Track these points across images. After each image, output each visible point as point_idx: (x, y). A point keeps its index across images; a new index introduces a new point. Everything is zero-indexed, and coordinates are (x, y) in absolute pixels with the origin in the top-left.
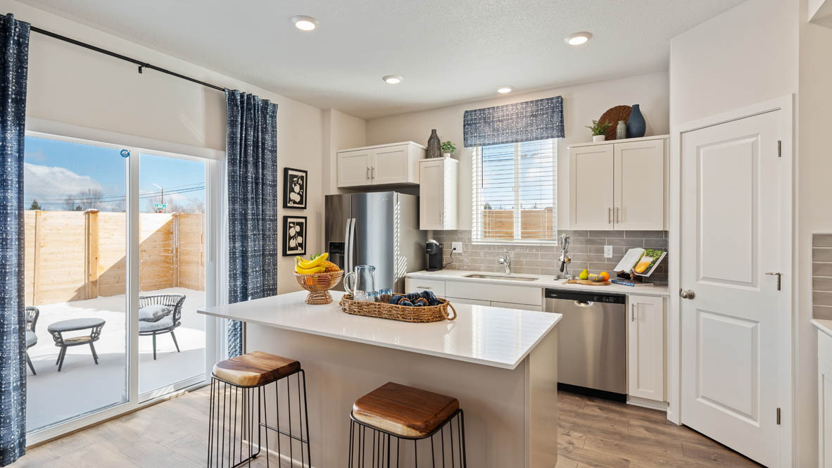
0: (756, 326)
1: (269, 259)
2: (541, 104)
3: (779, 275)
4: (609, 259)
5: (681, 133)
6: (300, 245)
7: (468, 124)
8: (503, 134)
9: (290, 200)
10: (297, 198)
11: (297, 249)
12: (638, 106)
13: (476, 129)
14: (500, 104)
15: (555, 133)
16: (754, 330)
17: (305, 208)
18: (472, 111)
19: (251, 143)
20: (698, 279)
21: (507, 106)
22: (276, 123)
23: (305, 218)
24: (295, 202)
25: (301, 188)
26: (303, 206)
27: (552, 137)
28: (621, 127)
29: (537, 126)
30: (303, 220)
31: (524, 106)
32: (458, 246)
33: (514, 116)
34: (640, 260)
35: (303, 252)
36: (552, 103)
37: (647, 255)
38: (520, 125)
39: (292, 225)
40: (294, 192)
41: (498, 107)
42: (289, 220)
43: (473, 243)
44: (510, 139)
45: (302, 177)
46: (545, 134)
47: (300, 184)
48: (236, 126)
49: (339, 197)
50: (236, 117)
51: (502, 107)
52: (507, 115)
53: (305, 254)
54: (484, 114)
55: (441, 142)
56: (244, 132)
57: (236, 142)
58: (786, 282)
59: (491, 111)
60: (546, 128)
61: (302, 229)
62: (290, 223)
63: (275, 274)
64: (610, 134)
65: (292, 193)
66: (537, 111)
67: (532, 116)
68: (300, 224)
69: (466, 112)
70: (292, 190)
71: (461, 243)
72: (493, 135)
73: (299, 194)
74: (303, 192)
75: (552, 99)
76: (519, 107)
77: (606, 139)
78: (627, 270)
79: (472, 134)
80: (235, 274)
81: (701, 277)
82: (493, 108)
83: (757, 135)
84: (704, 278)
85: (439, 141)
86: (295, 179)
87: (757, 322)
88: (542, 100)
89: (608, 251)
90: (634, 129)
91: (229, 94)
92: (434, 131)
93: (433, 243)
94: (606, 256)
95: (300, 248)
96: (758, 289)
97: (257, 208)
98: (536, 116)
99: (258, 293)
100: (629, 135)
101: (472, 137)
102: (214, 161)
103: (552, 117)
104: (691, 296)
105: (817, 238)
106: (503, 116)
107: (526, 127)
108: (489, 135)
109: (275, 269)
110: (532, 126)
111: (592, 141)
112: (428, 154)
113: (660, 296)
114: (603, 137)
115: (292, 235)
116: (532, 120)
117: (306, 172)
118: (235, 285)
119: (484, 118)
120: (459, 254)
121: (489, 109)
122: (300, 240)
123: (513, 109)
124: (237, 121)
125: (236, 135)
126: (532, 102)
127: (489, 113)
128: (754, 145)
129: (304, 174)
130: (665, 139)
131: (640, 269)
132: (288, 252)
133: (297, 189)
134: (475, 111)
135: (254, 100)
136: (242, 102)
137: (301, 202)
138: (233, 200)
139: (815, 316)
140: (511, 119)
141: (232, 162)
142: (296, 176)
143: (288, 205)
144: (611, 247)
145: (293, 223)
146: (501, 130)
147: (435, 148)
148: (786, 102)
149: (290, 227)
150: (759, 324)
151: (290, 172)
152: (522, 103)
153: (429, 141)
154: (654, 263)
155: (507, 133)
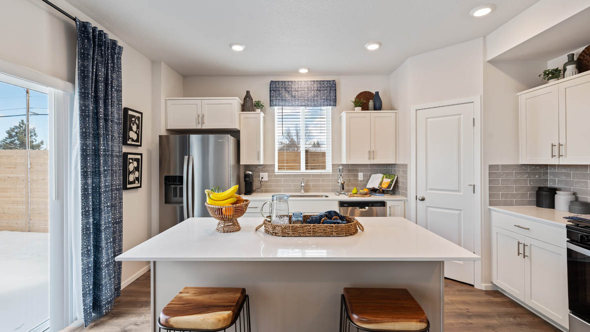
0: (460, 213)
1: (116, 194)
2: (323, 84)
3: (474, 185)
4: (361, 181)
5: (416, 110)
6: (137, 179)
7: (274, 90)
8: (299, 100)
9: (130, 138)
10: (135, 137)
11: (135, 183)
12: (378, 92)
13: (279, 94)
14: (296, 79)
15: (332, 103)
16: (459, 214)
17: (140, 146)
18: (276, 82)
19: (101, 79)
20: (426, 190)
21: (301, 81)
22: (121, 64)
23: (141, 155)
24: (133, 140)
25: (138, 128)
26: (139, 144)
27: (330, 105)
28: (371, 103)
29: (321, 97)
30: (139, 157)
31: (312, 83)
32: (265, 176)
33: (306, 89)
34: (383, 181)
35: (139, 185)
36: (330, 84)
37: (386, 178)
38: (310, 95)
39: (131, 161)
40: (133, 131)
41: (295, 81)
42: (130, 156)
43: (276, 174)
44: (303, 104)
45: (139, 117)
46: (326, 103)
47: (137, 124)
48: (88, 59)
49: (167, 137)
50: (88, 50)
51: (298, 82)
52: (301, 88)
53: (140, 187)
54: (285, 85)
55: (254, 101)
56: (95, 67)
57: (88, 76)
58: (478, 189)
59: (290, 83)
60: (327, 99)
61: (138, 164)
62: (130, 159)
63: (121, 207)
64: (365, 107)
65: (131, 132)
66: (321, 87)
67: (318, 90)
68: (137, 160)
69: (272, 81)
70: (131, 129)
71: (267, 174)
72: (291, 100)
73: (136, 132)
74: (139, 131)
75: (330, 81)
76: (309, 83)
77: (362, 110)
78: (376, 187)
79: (276, 97)
80: (88, 211)
81: (428, 188)
82: (292, 81)
83: (461, 114)
84: (431, 189)
85: (252, 99)
86: (133, 119)
87: (461, 210)
88: (323, 81)
89: (361, 176)
90: (377, 106)
91: (80, 24)
92: (248, 92)
93: (250, 174)
94: (359, 179)
95: (137, 182)
96: (461, 193)
97: (108, 144)
98: (320, 91)
99: (110, 228)
100: (375, 109)
101: (276, 99)
102: (62, 92)
103: (330, 93)
104: (423, 199)
105: (491, 167)
106: (298, 88)
107: (314, 97)
108: (288, 100)
109: (121, 202)
110: (317, 97)
111: (354, 110)
112: (244, 108)
113: (401, 200)
114: (360, 108)
115: (131, 170)
116: (318, 93)
117: (141, 114)
118: (88, 223)
119: (285, 88)
120: (266, 181)
121: (288, 81)
122: (137, 174)
123: (305, 84)
124: (88, 54)
125: (88, 69)
126: (317, 81)
127: (288, 84)
128: (459, 120)
129: (140, 115)
130: (396, 113)
131: (384, 186)
132: (129, 186)
133: (134, 128)
134: (278, 82)
135: (105, 37)
136: (94, 36)
137: (137, 141)
138: (84, 136)
139: (490, 205)
140: (304, 90)
141: (83, 96)
142: (134, 116)
143: (128, 142)
144: (362, 174)
145: (132, 159)
146: (297, 97)
147: (248, 104)
148: (477, 99)
149: (130, 163)
150: (462, 212)
151: (130, 113)
152: (311, 81)
153: (244, 99)
154: (392, 182)
155: (301, 100)
